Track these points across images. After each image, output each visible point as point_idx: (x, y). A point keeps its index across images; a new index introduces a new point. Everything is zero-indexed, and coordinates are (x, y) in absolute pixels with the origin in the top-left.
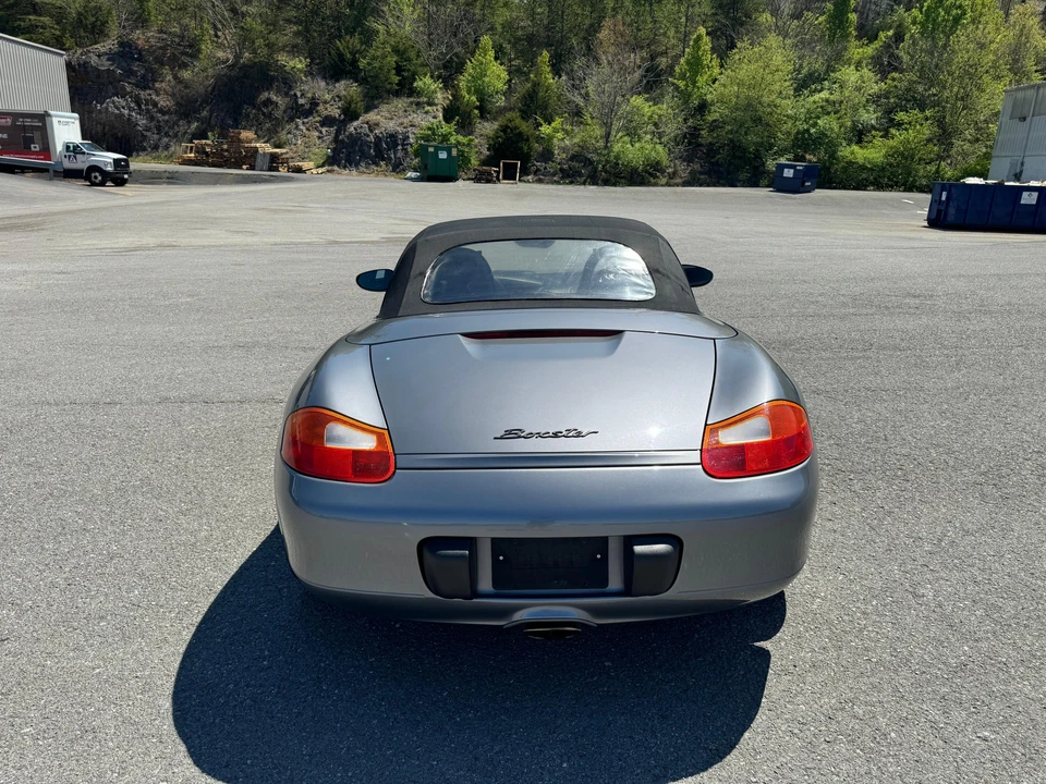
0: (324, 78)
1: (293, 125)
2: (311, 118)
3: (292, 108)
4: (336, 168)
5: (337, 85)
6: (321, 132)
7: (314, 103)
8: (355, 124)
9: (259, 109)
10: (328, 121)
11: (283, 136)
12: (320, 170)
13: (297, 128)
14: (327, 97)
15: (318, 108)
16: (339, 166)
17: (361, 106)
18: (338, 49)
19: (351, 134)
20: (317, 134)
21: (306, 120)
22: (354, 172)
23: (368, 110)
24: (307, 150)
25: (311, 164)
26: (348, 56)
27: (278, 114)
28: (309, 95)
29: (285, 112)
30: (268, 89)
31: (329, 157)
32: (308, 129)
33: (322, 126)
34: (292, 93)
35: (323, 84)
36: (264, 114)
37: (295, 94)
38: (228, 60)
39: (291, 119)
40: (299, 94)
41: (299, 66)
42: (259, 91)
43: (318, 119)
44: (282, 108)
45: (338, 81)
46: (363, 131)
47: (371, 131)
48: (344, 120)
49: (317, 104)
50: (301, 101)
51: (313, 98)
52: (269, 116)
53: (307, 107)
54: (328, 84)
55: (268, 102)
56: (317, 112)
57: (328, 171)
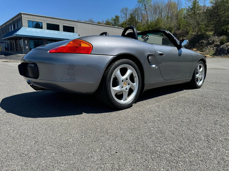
0: (218, 36)
1: (207, 47)
2: (212, 45)
3: (207, 43)
4: (215, 56)
5: (221, 37)
6: (214, 48)
7: (213, 42)
8: (223, 45)
9: (200, 44)
10: (216, 46)
11: (204, 50)
12: (210, 57)
13: (208, 48)
14: (217, 40)
15: (214, 43)
16: (216, 56)
17: (225, 41)
18: (223, 29)
19: (221, 48)
20: (213, 49)
21: (210, 46)
22: (220, 57)
23: (227, 42)
24: (209, 52)
25: (209, 55)
26: (225, 30)
27: (204, 45)
28: (213, 40)
29: (205, 44)
30: (203, 40)
31: (214, 54)
32: (210, 48)
33: (214, 47)
34: (208, 40)
35: (217, 37)
36: (200, 45)
37: (209, 40)
38: (195, 34)
39: (207, 46)
40: (210, 40)
41: (211, 34)
42: (200, 40)
43: (214, 45)
44: (205, 43)
45: (221, 36)
46: (224, 47)
47: (227, 47)
48: (220, 45)
49: (214, 42)
50: (210, 42)
51: (213, 41)
52: (202, 46)
53: (211, 43)
54: (218, 37)
55: (202, 42)
56: (214, 44)
57: (213, 57)
